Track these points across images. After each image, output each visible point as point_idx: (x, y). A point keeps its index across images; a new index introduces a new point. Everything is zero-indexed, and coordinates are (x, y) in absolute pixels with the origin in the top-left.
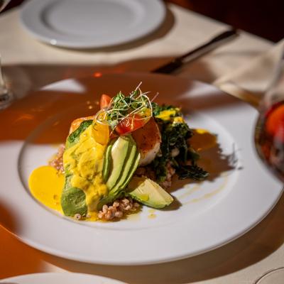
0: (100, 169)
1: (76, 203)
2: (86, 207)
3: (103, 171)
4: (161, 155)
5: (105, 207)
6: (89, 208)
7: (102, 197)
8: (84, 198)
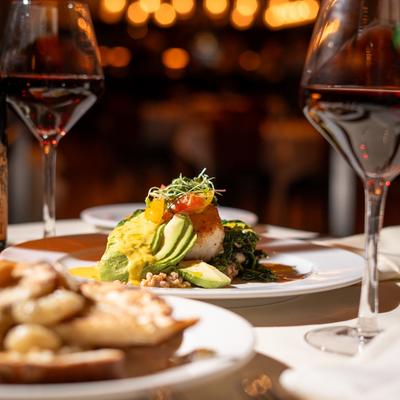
0: (149, 242)
1: (116, 268)
2: (127, 274)
3: (152, 245)
4: (222, 252)
5: (149, 275)
6: (131, 276)
7: (147, 264)
8: (126, 264)
